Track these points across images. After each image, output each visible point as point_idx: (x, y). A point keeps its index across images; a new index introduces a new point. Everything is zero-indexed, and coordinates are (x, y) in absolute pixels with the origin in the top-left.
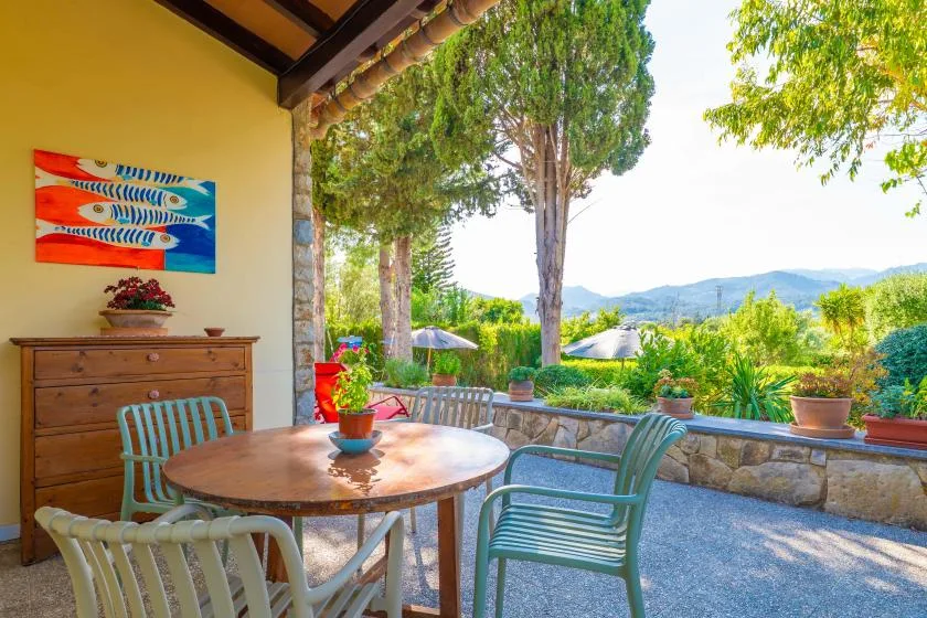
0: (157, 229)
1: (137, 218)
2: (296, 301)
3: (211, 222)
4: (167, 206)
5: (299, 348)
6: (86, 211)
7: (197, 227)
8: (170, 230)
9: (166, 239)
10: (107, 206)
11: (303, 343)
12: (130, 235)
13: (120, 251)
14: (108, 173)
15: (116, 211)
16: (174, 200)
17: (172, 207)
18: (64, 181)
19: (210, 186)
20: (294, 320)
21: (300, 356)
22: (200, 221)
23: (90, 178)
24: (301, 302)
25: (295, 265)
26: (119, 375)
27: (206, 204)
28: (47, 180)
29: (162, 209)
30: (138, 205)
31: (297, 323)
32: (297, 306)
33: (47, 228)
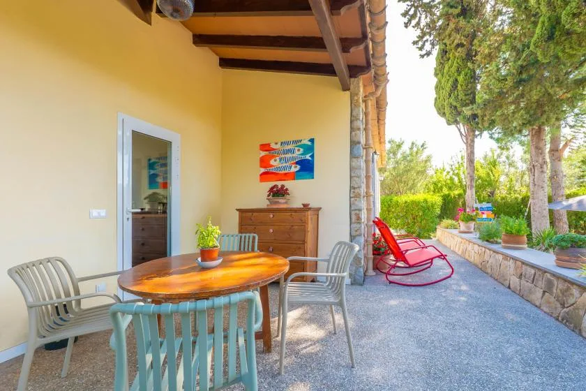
0: (293, 164)
1: (286, 160)
2: (352, 188)
3: (312, 156)
4: (297, 153)
5: (353, 213)
6: (272, 162)
7: (307, 160)
8: (297, 163)
9: (296, 167)
10: (277, 158)
11: (356, 210)
12: (285, 168)
13: (281, 174)
14: (278, 146)
15: (280, 159)
16: (299, 150)
17: (298, 154)
18: (267, 153)
19: (312, 141)
20: (350, 198)
21: (354, 217)
22: (308, 157)
23: (274, 149)
24: (354, 188)
25: (351, 169)
26: (262, 222)
27: (310, 149)
28: (263, 153)
29: (294, 155)
30: (287, 156)
31: (352, 199)
32: (352, 190)
33: (263, 170)
